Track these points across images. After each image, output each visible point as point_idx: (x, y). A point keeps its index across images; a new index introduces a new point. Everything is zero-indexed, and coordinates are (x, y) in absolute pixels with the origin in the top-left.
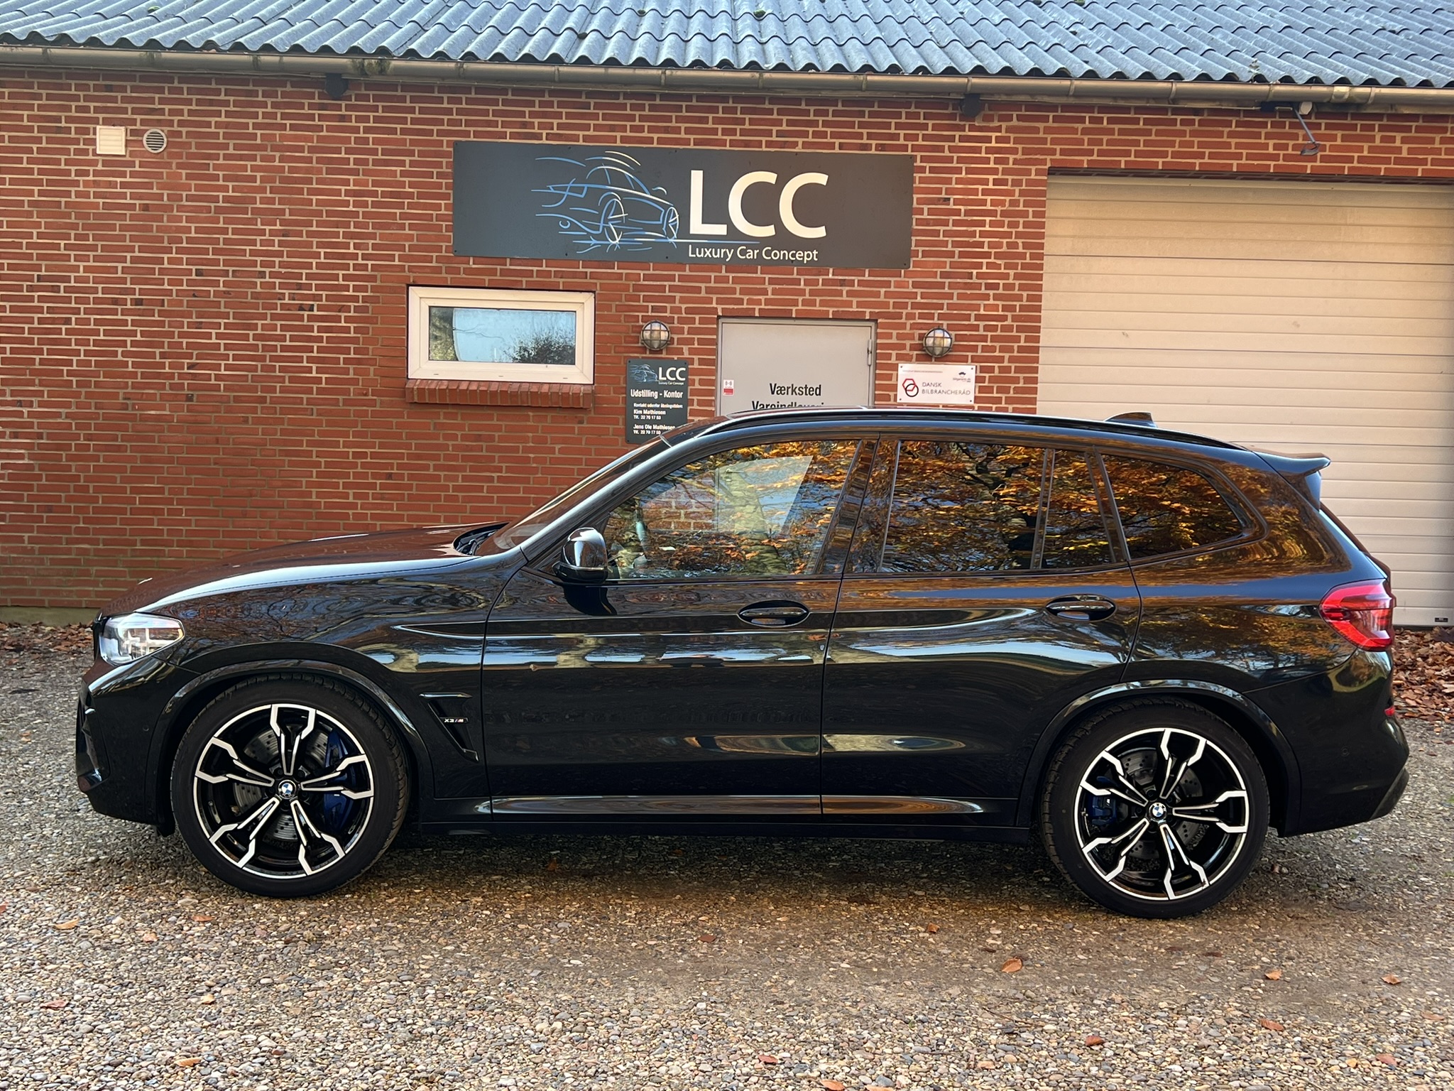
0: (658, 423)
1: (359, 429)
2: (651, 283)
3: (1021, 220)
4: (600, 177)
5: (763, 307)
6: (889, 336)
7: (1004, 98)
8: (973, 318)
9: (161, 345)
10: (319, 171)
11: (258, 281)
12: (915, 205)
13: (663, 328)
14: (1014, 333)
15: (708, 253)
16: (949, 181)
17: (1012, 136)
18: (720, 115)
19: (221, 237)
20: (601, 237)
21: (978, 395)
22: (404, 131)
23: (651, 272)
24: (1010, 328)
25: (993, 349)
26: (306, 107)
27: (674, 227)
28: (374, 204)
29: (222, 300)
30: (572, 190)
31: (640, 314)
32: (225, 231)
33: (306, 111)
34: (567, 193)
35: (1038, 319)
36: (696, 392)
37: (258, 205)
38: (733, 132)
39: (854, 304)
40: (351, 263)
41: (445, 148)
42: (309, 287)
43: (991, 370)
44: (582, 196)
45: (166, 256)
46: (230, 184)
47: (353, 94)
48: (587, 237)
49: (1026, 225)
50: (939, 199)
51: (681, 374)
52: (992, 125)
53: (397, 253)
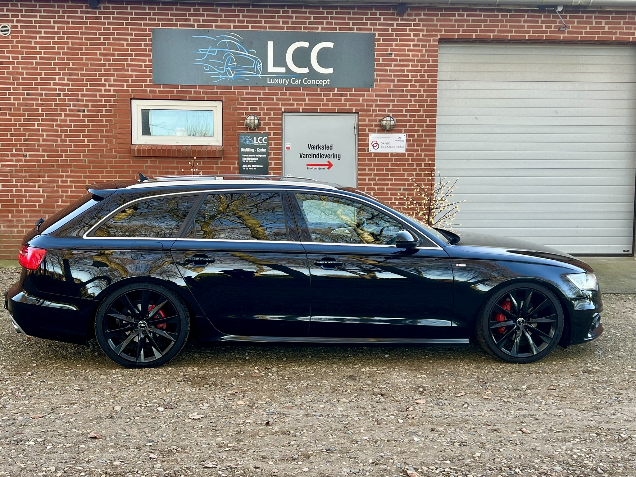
0: (254, 164)
1: (109, 169)
2: (250, 96)
3: (426, 64)
4: (224, 45)
5: (304, 107)
6: (365, 120)
7: (417, 5)
8: (404, 111)
9: (11, 130)
10: (86, 44)
11: (58, 98)
12: (376, 57)
13: (256, 118)
14: (424, 118)
15: (277, 81)
16: (391, 45)
17: (421, 23)
18: (281, 14)
19: (39, 77)
20: (225, 74)
21: (407, 148)
22: (127, 24)
23: (249, 91)
24: (421, 116)
25: (414, 126)
26: (79, 13)
27: (260, 69)
28: (114, 60)
29: (40, 108)
30: (210, 51)
31: (245, 111)
32: (40, 74)
33: (79, 15)
34: (207, 53)
35: (435, 111)
36: (272, 149)
37: (57, 61)
38: (287, 23)
39: (348, 105)
40: (103, 88)
41: (147, 32)
42: (83, 100)
43: (414, 136)
44: (215, 54)
45: (12, 87)
46: (43, 51)
47: (102, 6)
48: (218, 74)
49: (428, 66)
50: (387, 54)
51: (265, 140)
52: (411, 18)
53: (125, 84)
